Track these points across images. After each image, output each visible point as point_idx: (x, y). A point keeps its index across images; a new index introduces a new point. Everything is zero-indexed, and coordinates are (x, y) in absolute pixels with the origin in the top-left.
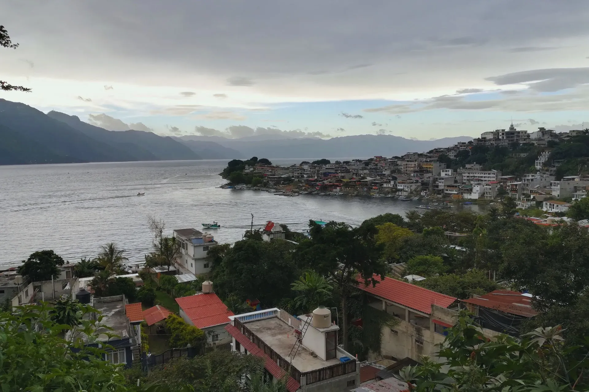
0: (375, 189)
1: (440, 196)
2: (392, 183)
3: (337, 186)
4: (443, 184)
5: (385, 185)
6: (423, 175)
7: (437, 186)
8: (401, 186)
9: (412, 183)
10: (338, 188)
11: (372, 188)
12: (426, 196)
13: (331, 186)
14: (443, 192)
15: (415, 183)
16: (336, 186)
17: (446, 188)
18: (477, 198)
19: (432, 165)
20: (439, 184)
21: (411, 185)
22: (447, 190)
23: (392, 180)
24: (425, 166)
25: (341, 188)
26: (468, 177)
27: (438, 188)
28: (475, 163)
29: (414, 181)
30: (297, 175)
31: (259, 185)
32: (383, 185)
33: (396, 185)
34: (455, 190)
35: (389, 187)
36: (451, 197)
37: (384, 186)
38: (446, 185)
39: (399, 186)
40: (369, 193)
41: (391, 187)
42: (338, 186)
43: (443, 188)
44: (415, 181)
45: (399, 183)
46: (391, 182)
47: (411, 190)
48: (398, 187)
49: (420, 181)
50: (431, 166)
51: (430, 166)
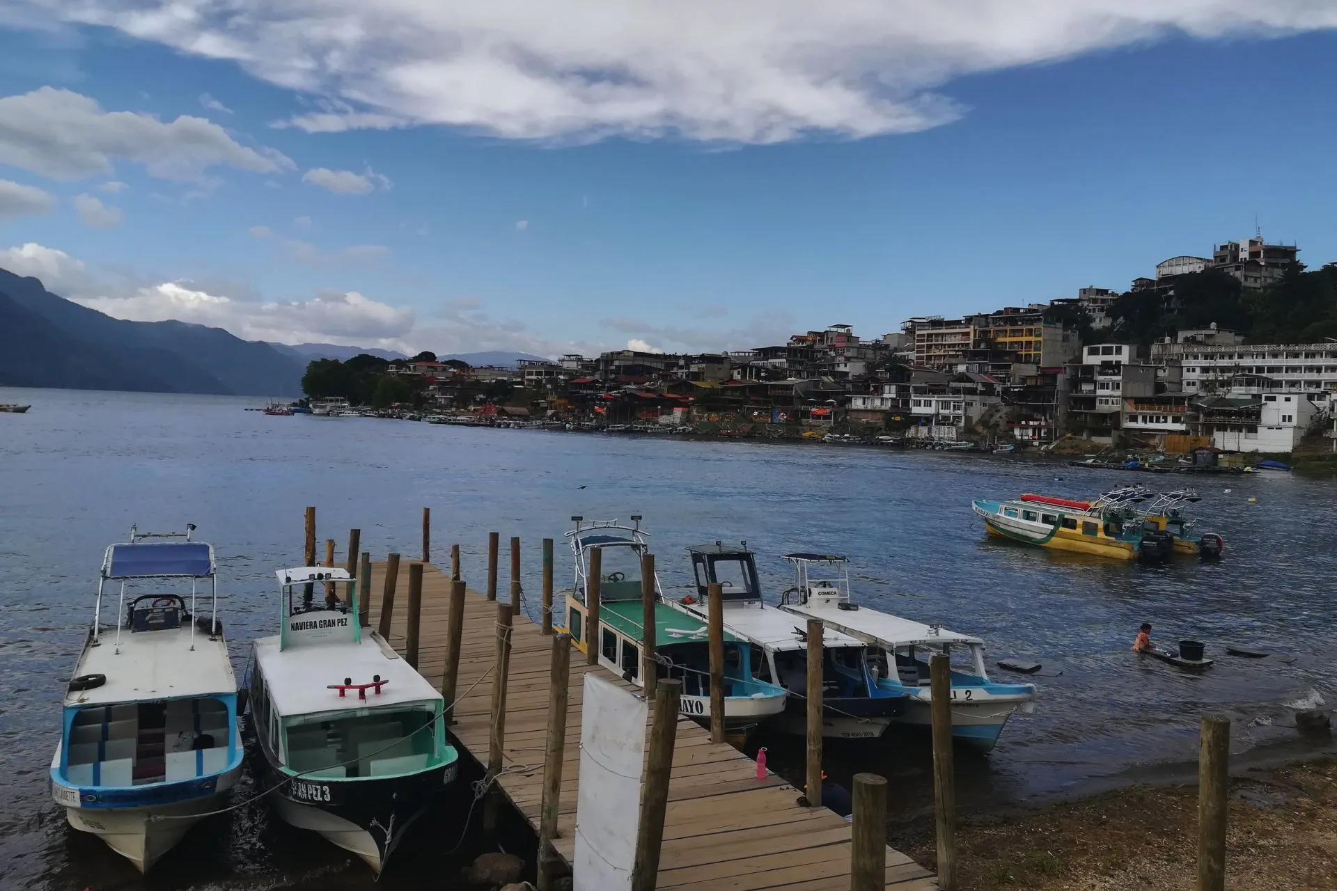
0: (818, 417)
1: (1107, 441)
2: (890, 392)
3: (676, 403)
4: (1119, 393)
5: (858, 403)
6: (1009, 366)
7: (1090, 401)
8: (928, 404)
9: (972, 392)
10: (678, 413)
11: (806, 414)
12: (1036, 443)
13: (652, 403)
14: (1117, 426)
15: (982, 393)
16: (669, 406)
17: (1130, 408)
18: (1289, 449)
19: (1039, 335)
20: (1100, 392)
21: (969, 398)
22: (1134, 418)
23: (891, 381)
24: (1008, 340)
25: (689, 413)
26: (1205, 370)
27: (1094, 407)
28: (1213, 325)
29: (980, 388)
30: (534, 377)
31: (397, 404)
32: (850, 400)
33: (906, 403)
34: (1170, 419)
35: (873, 411)
36: (1154, 447)
37: (854, 407)
38: (1129, 395)
39: (918, 404)
40: (798, 432)
41: (884, 408)
42: (679, 405)
43: (1116, 408)
44: (984, 385)
45: (919, 391)
46: (887, 388)
47: (968, 419)
48: (916, 410)
49: (999, 388)
50: (1033, 339)
51: (1029, 339)
